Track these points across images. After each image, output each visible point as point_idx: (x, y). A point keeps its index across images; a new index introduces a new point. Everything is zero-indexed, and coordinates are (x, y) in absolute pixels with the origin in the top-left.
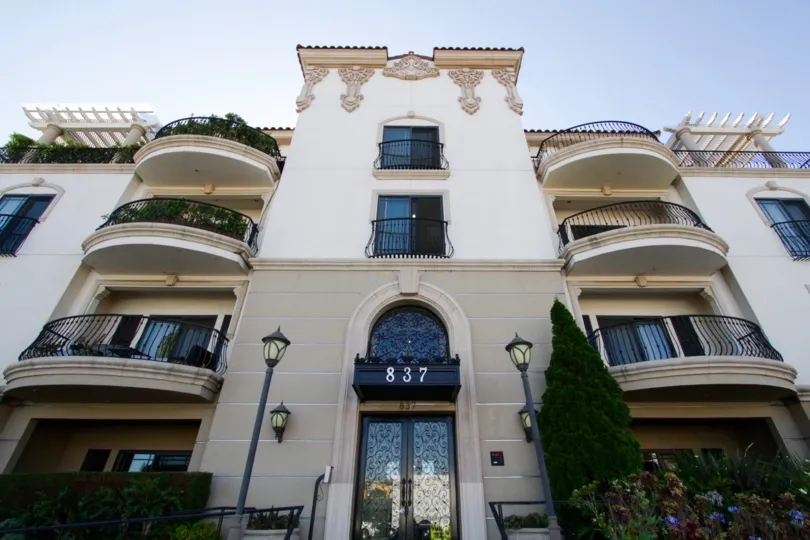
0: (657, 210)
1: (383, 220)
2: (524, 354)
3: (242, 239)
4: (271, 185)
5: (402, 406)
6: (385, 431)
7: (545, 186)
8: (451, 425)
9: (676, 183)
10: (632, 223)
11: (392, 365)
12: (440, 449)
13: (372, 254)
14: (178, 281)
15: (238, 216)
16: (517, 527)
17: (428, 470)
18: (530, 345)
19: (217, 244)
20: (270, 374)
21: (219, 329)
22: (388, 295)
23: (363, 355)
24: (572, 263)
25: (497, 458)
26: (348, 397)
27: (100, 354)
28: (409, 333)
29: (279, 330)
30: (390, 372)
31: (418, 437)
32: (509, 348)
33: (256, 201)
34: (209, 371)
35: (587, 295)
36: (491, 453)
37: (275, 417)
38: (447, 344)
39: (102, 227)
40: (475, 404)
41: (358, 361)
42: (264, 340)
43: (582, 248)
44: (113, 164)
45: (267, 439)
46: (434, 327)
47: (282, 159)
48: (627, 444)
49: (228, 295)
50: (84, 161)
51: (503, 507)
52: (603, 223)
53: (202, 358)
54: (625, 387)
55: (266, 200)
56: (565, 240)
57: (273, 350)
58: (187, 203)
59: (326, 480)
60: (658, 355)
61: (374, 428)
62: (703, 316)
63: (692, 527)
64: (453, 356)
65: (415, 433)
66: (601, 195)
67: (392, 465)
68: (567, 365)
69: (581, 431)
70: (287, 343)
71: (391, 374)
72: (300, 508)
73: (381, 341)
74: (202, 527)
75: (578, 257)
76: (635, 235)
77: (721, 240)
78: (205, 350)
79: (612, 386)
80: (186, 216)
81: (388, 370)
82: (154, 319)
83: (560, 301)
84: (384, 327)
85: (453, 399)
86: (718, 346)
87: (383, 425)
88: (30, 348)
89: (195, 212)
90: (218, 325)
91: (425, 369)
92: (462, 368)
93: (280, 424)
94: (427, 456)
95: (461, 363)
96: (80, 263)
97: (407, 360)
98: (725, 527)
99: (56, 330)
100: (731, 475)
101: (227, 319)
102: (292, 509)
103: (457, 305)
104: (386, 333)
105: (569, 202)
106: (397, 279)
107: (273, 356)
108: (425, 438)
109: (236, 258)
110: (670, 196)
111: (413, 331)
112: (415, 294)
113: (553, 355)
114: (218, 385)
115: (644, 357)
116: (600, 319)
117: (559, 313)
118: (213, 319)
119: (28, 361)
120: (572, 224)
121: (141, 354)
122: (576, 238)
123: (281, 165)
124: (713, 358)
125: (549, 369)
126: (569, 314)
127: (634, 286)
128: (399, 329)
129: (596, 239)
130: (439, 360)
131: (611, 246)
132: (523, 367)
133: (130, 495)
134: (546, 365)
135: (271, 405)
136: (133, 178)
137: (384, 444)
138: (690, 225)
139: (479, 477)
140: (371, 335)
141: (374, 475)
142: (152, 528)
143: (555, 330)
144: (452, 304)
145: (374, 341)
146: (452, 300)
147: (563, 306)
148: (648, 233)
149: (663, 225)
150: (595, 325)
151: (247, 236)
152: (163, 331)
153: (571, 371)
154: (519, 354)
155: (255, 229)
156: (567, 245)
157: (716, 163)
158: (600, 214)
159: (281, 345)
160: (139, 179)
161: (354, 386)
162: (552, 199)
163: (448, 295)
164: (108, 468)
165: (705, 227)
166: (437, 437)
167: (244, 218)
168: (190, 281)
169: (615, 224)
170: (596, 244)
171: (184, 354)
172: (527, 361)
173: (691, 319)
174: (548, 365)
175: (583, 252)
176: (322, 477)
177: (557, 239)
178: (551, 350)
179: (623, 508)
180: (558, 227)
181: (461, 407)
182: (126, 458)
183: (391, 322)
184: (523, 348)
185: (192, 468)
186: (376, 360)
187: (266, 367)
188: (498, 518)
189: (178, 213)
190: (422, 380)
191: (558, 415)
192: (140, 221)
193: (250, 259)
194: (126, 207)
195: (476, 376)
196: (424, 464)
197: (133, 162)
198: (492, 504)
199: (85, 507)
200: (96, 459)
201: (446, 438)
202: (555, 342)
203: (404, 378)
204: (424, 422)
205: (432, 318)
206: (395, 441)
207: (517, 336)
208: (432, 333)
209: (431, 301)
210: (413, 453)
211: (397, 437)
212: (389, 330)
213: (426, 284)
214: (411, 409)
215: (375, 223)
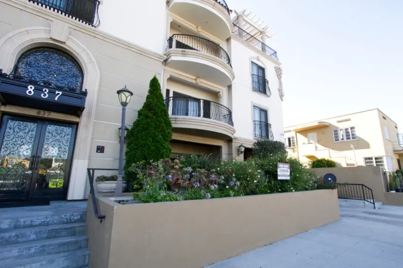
0: (215, 49)
2: (127, 98)
5: (39, 113)
6: (22, 127)
7: (170, 10)
8: (74, 130)
9: (228, 40)
10: (204, 52)
11: (31, 84)
12: (64, 142)
16: (103, 181)
17: (54, 151)
18: (132, 94)
22: (40, 35)
23: (9, 72)
24: (169, 60)
25: (101, 149)
28: (54, 68)
31: (49, 133)
32: (119, 92)
35: (172, 79)
36: (98, 146)
38: (82, 83)
40: (93, 120)
41: (1, 75)
43: (177, 54)
46: (74, 70)
48: (166, 148)
51: (95, 171)
52: (191, 46)
54: (174, 126)
56: (170, 46)
60: (192, 114)
61: (12, 124)
62: (215, 103)
63: (178, 179)
64: (84, 90)
65: (47, 130)
66: (195, 30)
67: (25, 147)
68: (150, 110)
69: (148, 141)
71: (31, 90)
73: (28, 67)
75: (173, 58)
76: (203, 57)
77: (234, 73)
79: (168, 123)
81: (29, 87)
83: (157, 77)
84: (32, 58)
85: (79, 116)
86: (215, 115)
87: (22, 123)
91: (61, 93)
92: (88, 99)
94: (54, 144)
95: (88, 95)
97: (47, 84)
98: (189, 180)
100: (200, 163)
103: (94, 60)
104: (33, 62)
105: (179, 26)
106: (50, 26)
108: (54, 134)
110: (223, 45)
111: (57, 67)
112: (64, 43)
113: (145, 104)
115: (187, 114)
116: (174, 93)
117: (154, 84)
120: (176, 39)
122: (177, 47)
124: (214, 120)
125: (141, 110)
126: (159, 85)
127: (194, 82)
128: (46, 63)
129: (185, 52)
130: (73, 90)
131: (190, 58)
132: (124, 104)
134: (140, 106)
137: (21, 134)
138: (225, 62)
139: (87, 157)
140: (19, 61)
141: (8, 152)
143: (150, 92)
144: (90, 59)
145: (21, 65)
146: (91, 55)
147: (158, 81)
148: (207, 58)
149: (215, 57)
150: (171, 95)
153: (152, 113)
154: (123, 97)
156: (171, 49)
157: (246, 39)
158: (191, 39)
162: (171, 20)
163: (88, 51)
165: (230, 65)
166: (63, 135)
169: (196, 48)
170: (184, 55)
172: (127, 102)
173: (212, 103)
174: (141, 108)
175: (177, 56)
177: (167, 44)
178: (145, 101)
179: (153, 172)
180: (169, 38)
181: (83, 120)
183: (39, 56)
184: (127, 94)
186: (20, 78)
190: (56, 99)
191: (139, 132)
195: (97, 105)
196: (51, 148)
198: (89, 170)
201: (69, 137)
202: (148, 97)
203: (42, 95)
204: (55, 125)
205: (74, 63)
206: (30, 133)
207: (125, 87)
208: (72, 72)
209: (75, 51)
210: (44, 142)
211: (32, 131)
212: (37, 61)
213: (73, 38)
214: (46, 116)
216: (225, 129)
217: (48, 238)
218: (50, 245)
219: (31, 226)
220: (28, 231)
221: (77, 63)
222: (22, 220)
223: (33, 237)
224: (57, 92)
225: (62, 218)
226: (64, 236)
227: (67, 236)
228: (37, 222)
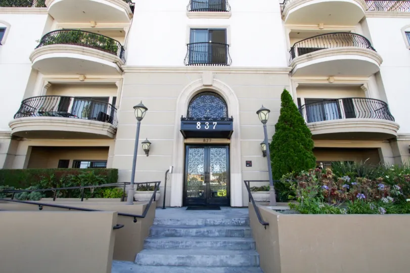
0: (346, 38)
1: (193, 44)
2: (265, 115)
3: (116, 54)
4: (129, 22)
5: (204, 140)
6: (197, 152)
7: (287, 23)
8: (228, 150)
9: (362, 21)
10: (332, 46)
11: (199, 121)
12: (222, 160)
13: (188, 64)
14: (85, 78)
15: (112, 41)
16: (256, 191)
17: (217, 169)
18: (269, 111)
19: (103, 57)
20: (139, 124)
21: (111, 104)
22: (197, 86)
23: (185, 116)
24: (295, 70)
25: (249, 164)
26: (178, 137)
27: (53, 116)
28: (208, 106)
29: (141, 103)
30: (199, 124)
31: (212, 154)
32: (258, 112)
33: (121, 32)
34: (109, 124)
35: (301, 87)
36: (246, 161)
37: (144, 146)
38: (227, 112)
39: (38, 47)
40: (240, 140)
41: (183, 119)
42: (134, 107)
43: (302, 61)
44: (34, 8)
45: (141, 155)
46: (220, 103)
47: (133, 5)
48: (310, 158)
49: (113, 86)
50: (16, 6)
51: (250, 182)
52: (316, 47)
53: (103, 117)
54: (314, 133)
55: (126, 31)
56: (293, 56)
57: (139, 112)
58: (82, 32)
59: (170, 171)
60: (332, 117)
61: (191, 151)
62: (360, 98)
63: (334, 190)
64: (230, 117)
66: (317, 29)
67: (200, 166)
68: (286, 122)
69: (289, 152)
70: (146, 109)
72: (159, 182)
73: (194, 110)
74: (117, 190)
75: (299, 66)
76: (333, 53)
77: (380, 57)
78: (105, 114)
79: (307, 132)
80: (83, 41)
81: (197, 124)
82: (77, 99)
83: (286, 89)
84: (195, 103)
85: (229, 138)
86: (364, 113)
87: (196, 149)
88: (18, 113)
89: (87, 38)
90: (110, 101)
91: (216, 123)
92: (234, 122)
93: (146, 148)
94: (216, 163)
95: (234, 120)
96: (31, 68)
97: (207, 119)
98: (348, 190)
99: (28, 103)
100: (356, 171)
101: (115, 99)
102: (156, 182)
103: (233, 92)
104: (196, 105)
105: (298, 33)
106: (201, 77)
107: (140, 115)
108: (215, 155)
109: (114, 65)
110: (357, 30)
111: (210, 105)
112: (211, 86)
113: (280, 117)
114: (115, 132)
115: (325, 119)
116: (306, 100)
117: (286, 96)
118: (107, 99)
119: (19, 119)
120: (299, 47)
121: (74, 116)
122: (299, 55)
123: (132, 8)
124: (360, 119)
125: (277, 124)
126: (291, 96)
127: (326, 82)
128: (203, 104)
129: (310, 55)
130: (223, 119)
131: (318, 59)
132: (264, 122)
133: (83, 177)
134: (276, 122)
135: (141, 140)
136: (48, 16)
137: (196, 157)
138: (363, 47)
139: (240, 171)
140: (189, 107)
141: (192, 171)
142: (95, 190)
143: (283, 105)
144: (230, 91)
145: (190, 110)
146: (230, 89)
147: (288, 93)
148: (340, 52)
149: (349, 47)
150: (303, 103)
151: (119, 52)
152: (82, 105)
153: (288, 125)
154: (263, 115)
155: (123, 49)
156: (294, 59)
157: (388, 9)
158: (315, 40)
159: (143, 110)
160: (52, 18)
161: (181, 131)
162: (289, 31)
163: (228, 86)
164: (70, 166)
165: (373, 49)
166: (221, 155)
167: (115, 42)
168: (92, 78)
169: (323, 47)
170: (310, 58)
171: (95, 116)
172: (267, 119)
173: (353, 100)
174: (277, 122)
175: (303, 62)
176: (168, 171)
177: (289, 55)
178: (279, 115)
179: (304, 183)
180: (290, 49)
181: (233, 141)
182: (77, 164)
183: (199, 100)
184: (265, 112)
185: (108, 166)
186: (191, 119)
187: (137, 121)
188: (248, 187)
189: (78, 39)
190: (214, 128)
191: (279, 145)
192: (58, 44)
193: (122, 66)
194: (48, 35)
195: (240, 127)
196: (215, 166)
197: (45, 6)
198: (245, 182)
199: (63, 182)
200: (64, 163)
201: (225, 155)
202: (282, 111)
203: (206, 127)
204: (215, 148)
205: (219, 98)
206: (201, 156)
207: (263, 106)
208: (219, 106)
209: (219, 89)
210: (210, 161)
211: (202, 154)
212: (198, 103)
213: (217, 80)
214: (209, 142)
215: (189, 45)
216: (383, 127)
217: (226, 236)
218: (229, 243)
219: (214, 225)
220: (213, 229)
221: (220, 96)
222: (208, 220)
223: (217, 234)
224: (214, 123)
225: (233, 221)
226: (237, 237)
227: (239, 237)
228: (217, 223)
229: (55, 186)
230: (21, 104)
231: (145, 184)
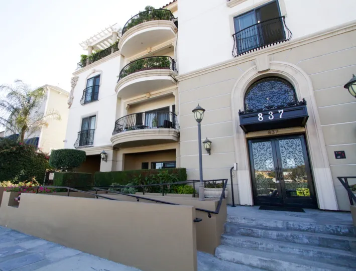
1: (239, 32)
3: (169, 68)
4: (174, 37)
5: (269, 132)
6: (262, 146)
8: (303, 139)
11: (260, 112)
12: (297, 152)
13: (236, 55)
14: (150, 95)
15: (164, 58)
17: (291, 163)
19: (160, 74)
20: (199, 126)
21: (172, 112)
22: (251, 75)
23: (242, 110)
25: (340, 155)
26: (238, 132)
27: (134, 129)
28: (268, 93)
29: (198, 105)
30: (260, 116)
31: (282, 147)
32: (347, 86)
33: (170, 48)
34: (173, 129)
36: (335, 152)
37: (205, 145)
39: (118, 81)
40: (319, 126)
41: (241, 114)
42: (193, 111)
44: (112, 54)
45: (205, 154)
46: (284, 87)
47: (176, 20)
49: (171, 96)
50: (104, 57)
51: (348, 179)
53: (169, 125)
55: (174, 45)
57: (198, 115)
58: (143, 59)
59: (235, 168)
61: (255, 145)
64: (300, 100)
65: (280, 145)
67: (268, 161)
70: (204, 110)
71: (261, 117)
72: (227, 180)
73: (251, 101)
74: (188, 187)
78: (169, 122)
80: (145, 66)
81: (259, 115)
82: (147, 113)
84: (251, 94)
85: (304, 125)
87: (260, 143)
88: (114, 131)
89: (147, 63)
90: (171, 110)
91: (282, 111)
92: (308, 106)
93: (208, 147)
94: (289, 156)
95: (307, 103)
96: (117, 97)
97: (270, 108)
99: (119, 123)
101: (174, 107)
102: (223, 180)
103: (299, 69)
104: (253, 96)
106: (255, 64)
107: (199, 117)
108: (286, 147)
109: (170, 78)
111: (270, 92)
112: (267, 70)
114: (178, 135)
118: (168, 108)
119: (115, 135)
121: (147, 127)
123: (176, 23)
128: (261, 93)
130: (291, 104)
133: (160, 176)
135: (203, 140)
136: (121, 56)
137: (262, 152)
139: (327, 165)
140: (245, 99)
141: (259, 167)
142: (170, 187)
144: (295, 70)
145: (247, 102)
146: (295, 66)
151: (171, 66)
152: (152, 117)
155: (174, 62)
159: (201, 112)
160: (123, 56)
161: (241, 126)
163: (291, 64)
164: (150, 168)
166: (294, 146)
167: (167, 58)
168: (155, 94)
171: (162, 124)
176: (233, 168)
181: (309, 128)
182: (154, 165)
183: (255, 89)
185: (177, 167)
186: (251, 111)
187: (197, 123)
188: (346, 185)
189: (141, 66)
190: (281, 117)
192: (130, 74)
193: (176, 77)
194: (123, 70)
195: (318, 110)
196: (288, 160)
197: (118, 50)
198: (340, 178)
199: (148, 180)
200: (145, 165)
201: (301, 147)
203: (269, 117)
204: (285, 139)
205: (281, 82)
206: (268, 150)
207: (353, 76)
208: (283, 90)
209: (279, 71)
210: (280, 155)
211: (269, 148)
212: (255, 94)
213: (274, 62)
214: (275, 134)
215: (235, 36)
217: (319, 245)
218: (327, 254)
219: (300, 230)
220: (300, 234)
221: (285, 80)
222: (291, 223)
223: (306, 241)
224: (279, 111)
225: (328, 228)
226: (338, 249)
227: (341, 249)
228: (304, 228)
229: (143, 184)
230: (114, 124)
231: (212, 182)
